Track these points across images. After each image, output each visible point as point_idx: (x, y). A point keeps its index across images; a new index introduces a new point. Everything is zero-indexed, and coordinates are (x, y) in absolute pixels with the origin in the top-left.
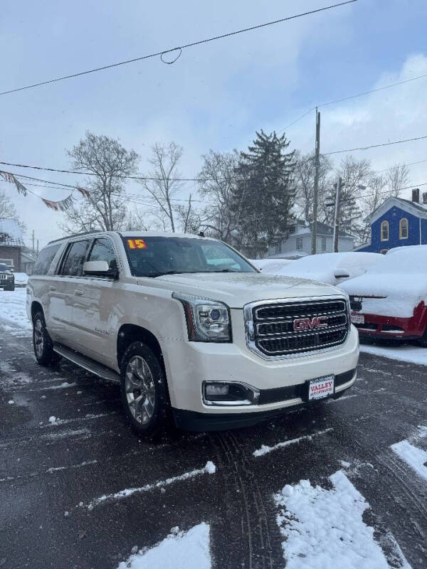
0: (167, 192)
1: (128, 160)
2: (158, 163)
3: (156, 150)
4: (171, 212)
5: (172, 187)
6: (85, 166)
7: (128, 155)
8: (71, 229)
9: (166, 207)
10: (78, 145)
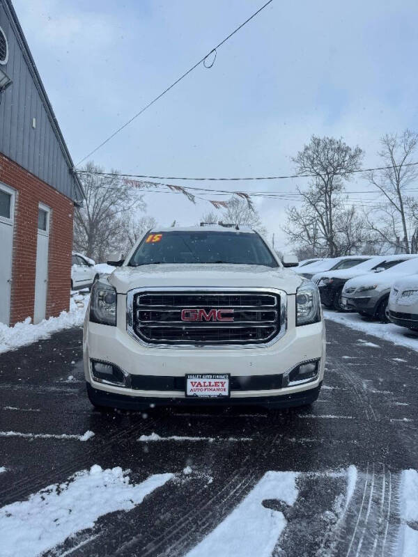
0: (398, 185)
1: (352, 157)
2: (389, 155)
3: (387, 142)
4: (402, 206)
5: (405, 179)
6: (308, 169)
7: (352, 152)
8: (292, 230)
9: (396, 201)
10: (302, 150)
